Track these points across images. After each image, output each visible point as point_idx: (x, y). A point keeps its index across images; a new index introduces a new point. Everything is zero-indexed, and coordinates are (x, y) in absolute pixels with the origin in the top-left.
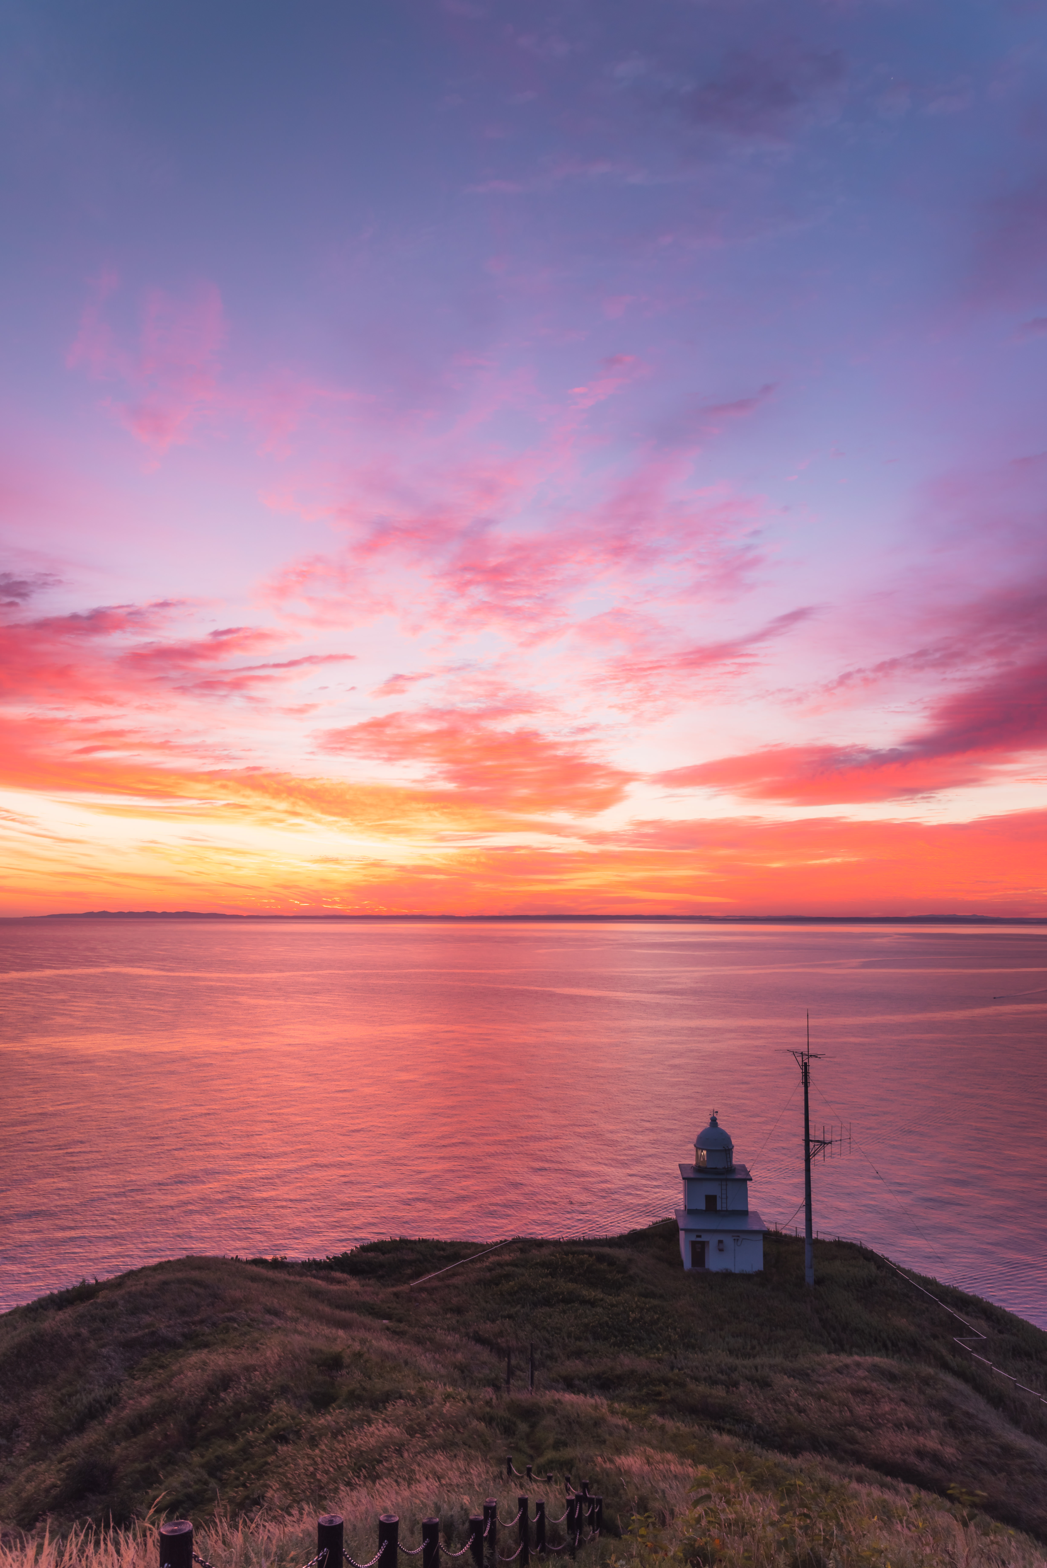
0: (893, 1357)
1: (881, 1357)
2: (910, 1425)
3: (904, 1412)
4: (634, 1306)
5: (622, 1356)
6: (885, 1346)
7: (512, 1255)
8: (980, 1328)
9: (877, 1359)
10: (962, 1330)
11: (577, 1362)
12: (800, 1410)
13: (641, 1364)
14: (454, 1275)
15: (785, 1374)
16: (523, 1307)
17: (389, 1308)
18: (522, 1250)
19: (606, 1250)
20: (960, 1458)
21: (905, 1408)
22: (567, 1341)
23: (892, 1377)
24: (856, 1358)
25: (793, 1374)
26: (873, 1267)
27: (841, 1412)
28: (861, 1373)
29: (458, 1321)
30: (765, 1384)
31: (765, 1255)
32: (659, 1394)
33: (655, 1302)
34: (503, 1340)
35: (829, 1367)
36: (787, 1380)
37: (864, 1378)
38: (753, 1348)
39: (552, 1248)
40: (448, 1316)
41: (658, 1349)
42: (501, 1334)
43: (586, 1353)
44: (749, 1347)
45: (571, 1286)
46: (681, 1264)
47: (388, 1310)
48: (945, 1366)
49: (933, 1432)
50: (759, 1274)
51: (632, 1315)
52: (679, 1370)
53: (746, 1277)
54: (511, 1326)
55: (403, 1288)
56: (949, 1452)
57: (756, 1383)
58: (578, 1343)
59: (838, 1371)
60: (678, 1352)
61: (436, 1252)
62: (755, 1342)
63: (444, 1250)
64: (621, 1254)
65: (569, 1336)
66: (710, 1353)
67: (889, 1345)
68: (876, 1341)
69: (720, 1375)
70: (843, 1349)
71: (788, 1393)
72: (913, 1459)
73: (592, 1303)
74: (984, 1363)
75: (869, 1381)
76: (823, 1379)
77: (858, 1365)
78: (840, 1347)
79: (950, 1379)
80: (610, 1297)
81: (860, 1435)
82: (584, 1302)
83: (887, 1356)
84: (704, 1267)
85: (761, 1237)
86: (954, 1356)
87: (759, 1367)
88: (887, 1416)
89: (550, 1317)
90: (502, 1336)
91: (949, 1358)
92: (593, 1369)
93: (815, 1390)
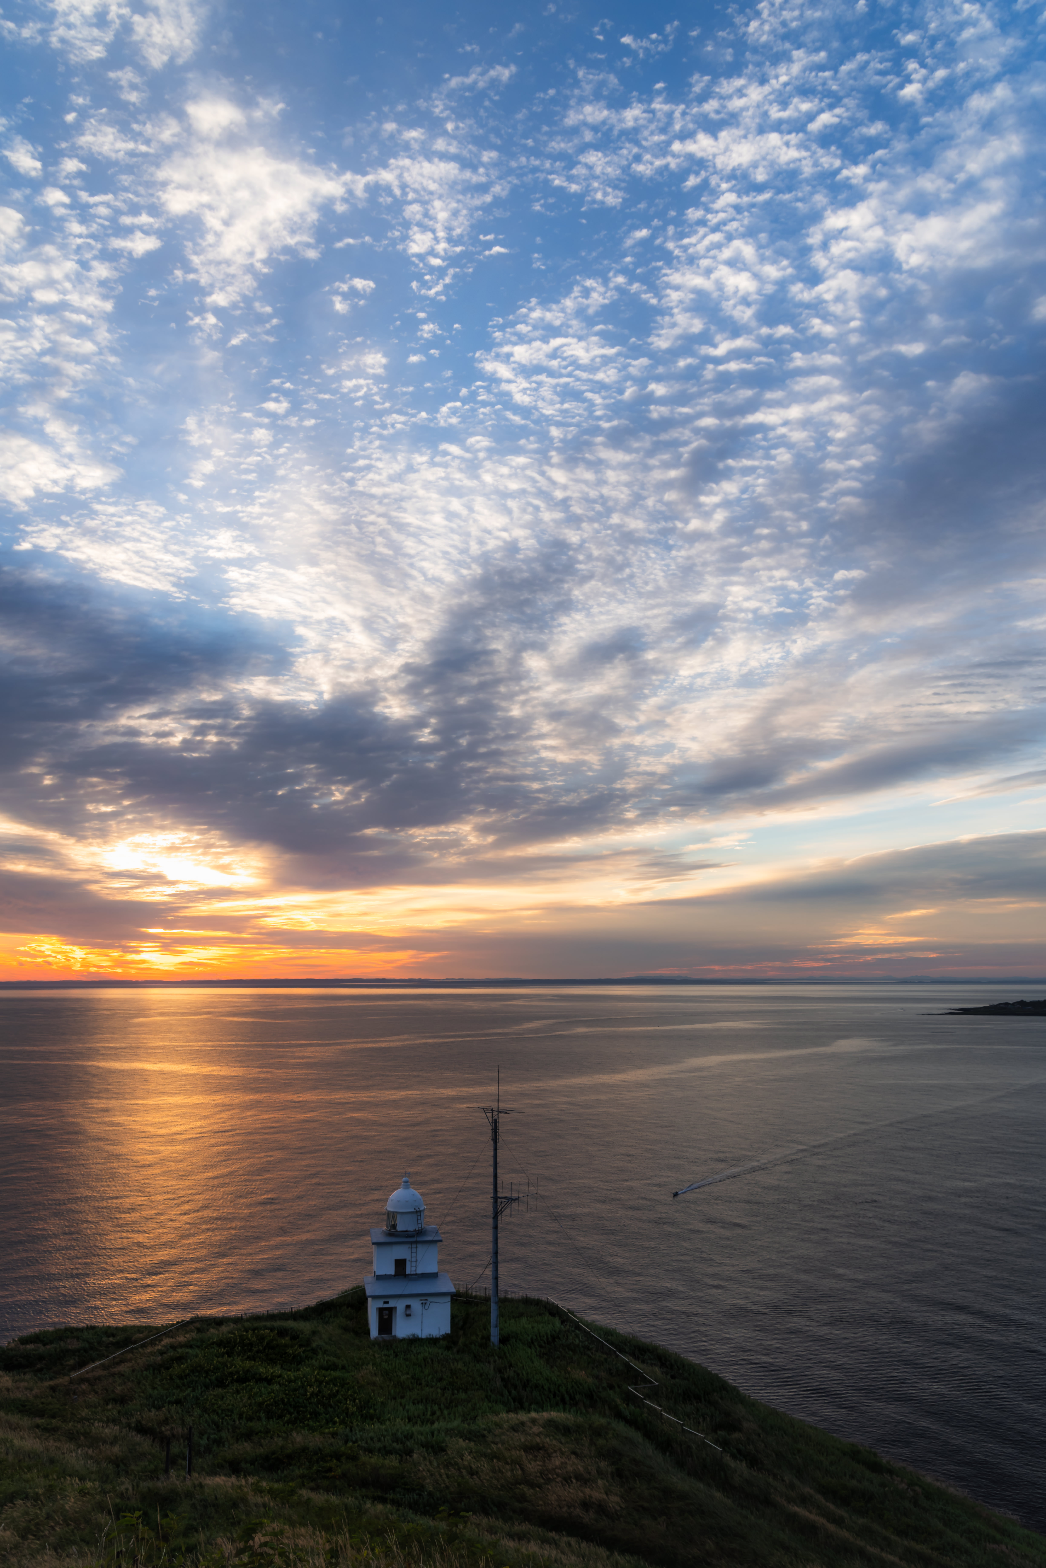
0: (570, 1411)
1: (558, 1411)
2: (578, 1477)
3: (574, 1465)
4: (313, 1380)
5: (294, 1434)
6: (563, 1400)
7: (187, 1336)
8: (654, 1374)
9: (554, 1414)
10: (636, 1378)
11: (246, 1444)
12: (472, 1473)
13: (315, 1440)
14: (122, 1361)
15: (461, 1437)
16: (194, 1390)
17: (43, 1403)
18: (199, 1330)
19: (290, 1324)
20: (623, 1506)
21: (575, 1461)
22: (237, 1422)
23: (566, 1430)
24: (533, 1414)
25: (471, 1436)
26: (557, 1322)
27: (512, 1470)
28: (536, 1429)
29: (119, 1412)
30: (438, 1449)
31: (453, 1317)
32: (330, 1470)
33: (337, 1374)
34: (168, 1427)
35: (505, 1426)
36: (462, 1443)
37: (538, 1435)
38: (433, 1413)
39: (232, 1325)
40: (110, 1407)
41: (335, 1423)
42: (166, 1421)
43: (257, 1434)
44: (429, 1413)
45: (248, 1364)
46: (368, 1332)
47: (41, 1406)
48: (619, 1415)
49: (600, 1482)
50: (446, 1337)
51: (310, 1390)
52: (354, 1442)
53: (432, 1341)
54: (178, 1413)
55: (63, 1380)
56: (614, 1501)
57: (430, 1450)
58: (250, 1424)
59: (514, 1429)
60: (355, 1424)
61: (104, 1339)
62: (436, 1407)
63: (113, 1335)
64: (305, 1327)
65: (240, 1418)
66: (388, 1423)
67: (567, 1398)
68: (554, 1396)
69: (395, 1444)
70: (522, 1407)
71: (462, 1457)
72: (578, 1511)
73: (269, 1381)
74: (655, 1409)
75: (542, 1437)
76: (497, 1440)
77: (534, 1421)
78: (520, 1405)
79: (621, 1427)
80: (289, 1373)
81: (528, 1491)
82: (260, 1379)
83: (564, 1410)
84: (391, 1333)
85: (449, 1299)
86: (627, 1405)
87: (436, 1433)
88: (558, 1471)
89: (222, 1399)
90: (167, 1424)
91: (623, 1406)
92: (262, 1450)
93: (489, 1451)
